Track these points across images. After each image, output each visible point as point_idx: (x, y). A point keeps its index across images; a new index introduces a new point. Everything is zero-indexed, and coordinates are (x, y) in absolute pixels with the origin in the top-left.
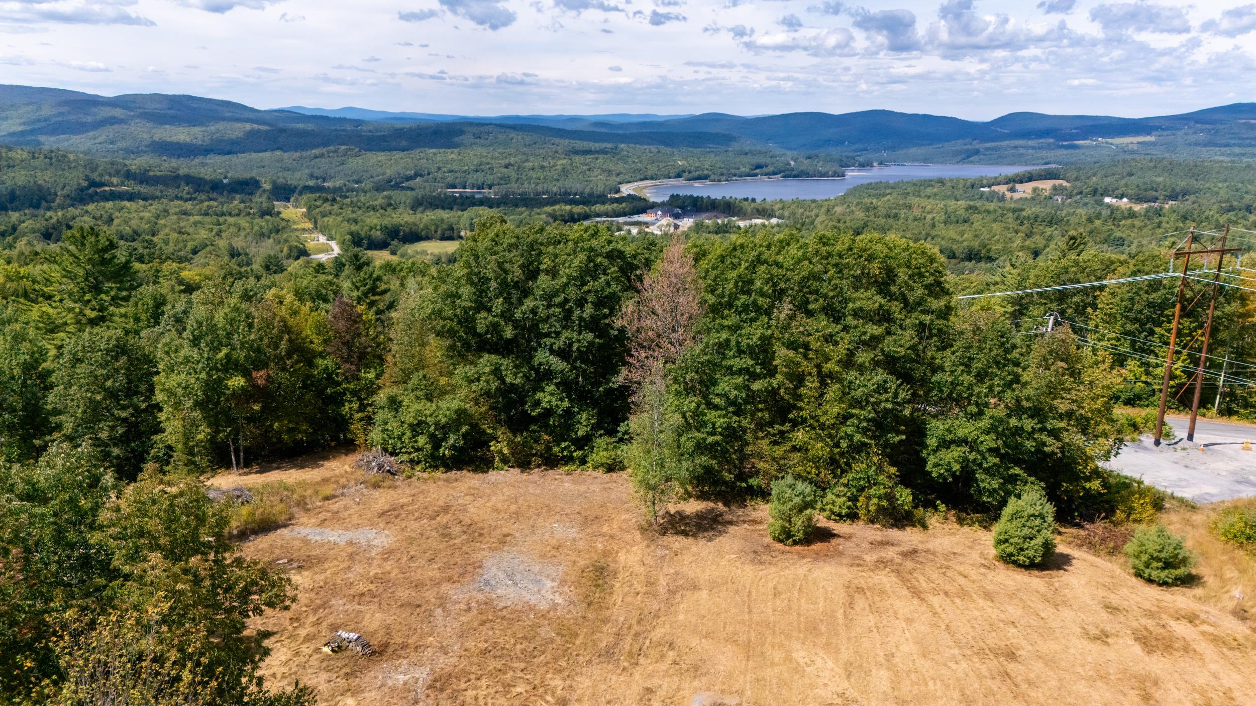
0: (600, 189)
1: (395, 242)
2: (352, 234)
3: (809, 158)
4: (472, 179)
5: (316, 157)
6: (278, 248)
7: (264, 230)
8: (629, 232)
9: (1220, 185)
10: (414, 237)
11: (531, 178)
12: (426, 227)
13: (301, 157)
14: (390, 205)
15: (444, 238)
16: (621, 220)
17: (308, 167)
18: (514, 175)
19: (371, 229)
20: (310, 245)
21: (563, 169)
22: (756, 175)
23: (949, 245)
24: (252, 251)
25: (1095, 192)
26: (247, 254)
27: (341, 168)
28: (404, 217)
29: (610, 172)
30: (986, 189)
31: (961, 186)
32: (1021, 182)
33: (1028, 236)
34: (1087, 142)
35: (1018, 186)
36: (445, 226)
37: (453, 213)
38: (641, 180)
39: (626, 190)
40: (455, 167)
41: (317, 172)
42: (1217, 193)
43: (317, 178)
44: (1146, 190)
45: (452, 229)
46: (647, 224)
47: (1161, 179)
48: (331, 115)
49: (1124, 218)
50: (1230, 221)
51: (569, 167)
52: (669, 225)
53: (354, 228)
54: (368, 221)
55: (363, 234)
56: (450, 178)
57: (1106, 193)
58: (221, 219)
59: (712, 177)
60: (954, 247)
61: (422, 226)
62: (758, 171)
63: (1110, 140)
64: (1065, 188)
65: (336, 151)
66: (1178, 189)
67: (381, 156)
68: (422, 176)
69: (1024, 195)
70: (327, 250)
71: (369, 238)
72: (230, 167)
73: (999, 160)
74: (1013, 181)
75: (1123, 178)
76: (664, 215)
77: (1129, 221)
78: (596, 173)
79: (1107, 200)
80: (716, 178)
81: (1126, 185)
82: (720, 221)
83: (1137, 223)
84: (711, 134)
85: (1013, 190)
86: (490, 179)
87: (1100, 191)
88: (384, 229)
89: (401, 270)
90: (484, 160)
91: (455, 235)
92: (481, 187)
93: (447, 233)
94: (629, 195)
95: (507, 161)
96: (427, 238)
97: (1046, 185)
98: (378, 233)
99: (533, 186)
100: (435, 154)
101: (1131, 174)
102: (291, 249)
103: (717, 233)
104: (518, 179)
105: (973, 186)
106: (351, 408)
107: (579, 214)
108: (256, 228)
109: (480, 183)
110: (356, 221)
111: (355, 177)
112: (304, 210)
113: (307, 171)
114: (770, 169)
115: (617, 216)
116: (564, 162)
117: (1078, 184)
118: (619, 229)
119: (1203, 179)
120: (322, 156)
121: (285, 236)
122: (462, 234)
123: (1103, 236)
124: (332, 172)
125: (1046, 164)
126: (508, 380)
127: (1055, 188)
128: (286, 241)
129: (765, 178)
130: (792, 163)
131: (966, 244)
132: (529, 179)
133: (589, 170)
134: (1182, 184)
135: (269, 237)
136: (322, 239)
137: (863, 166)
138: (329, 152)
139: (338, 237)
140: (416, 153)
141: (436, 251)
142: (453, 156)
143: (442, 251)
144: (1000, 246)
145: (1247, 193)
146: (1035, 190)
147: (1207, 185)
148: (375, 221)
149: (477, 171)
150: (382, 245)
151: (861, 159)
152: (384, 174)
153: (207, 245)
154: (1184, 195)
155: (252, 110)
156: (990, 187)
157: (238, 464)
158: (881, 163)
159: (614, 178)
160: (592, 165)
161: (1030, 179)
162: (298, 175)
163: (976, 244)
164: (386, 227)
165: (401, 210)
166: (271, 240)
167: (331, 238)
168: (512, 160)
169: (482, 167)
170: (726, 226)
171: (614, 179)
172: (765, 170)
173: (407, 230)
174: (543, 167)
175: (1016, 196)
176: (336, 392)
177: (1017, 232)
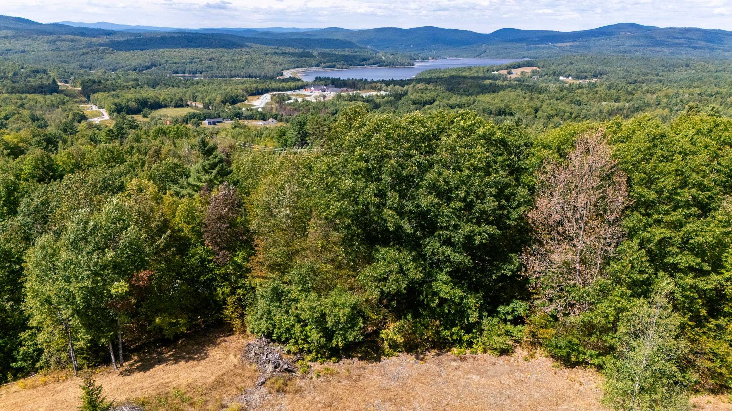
0: (271, 73)
1: (145, 109)
2: (115, 104)
3: (392, 55)
4: (189, 67)
5: (84, 54)
6: (65, 115)
7: (54, 103)
8: (296, 101)
9: (619, 69)
10: (157, 106)
11: (227, 67)
12: (165, 99)
13: (73, 54)
14: (138, 85)
15: (176, 106)
16: (289, 93)
17: (78, 61)
18: (215, 65)
19: (128, 101)
20: (87, 112)
21: (247, 62)
22: (363, 65)
23: (487, 106)
24: (47, 116)
25: (554, 74)
26: (43, 119)
27: (101, 61)
28: (148, 93)
29: (276, 63)
30: (495, 73)
31: (481, 71)
32: (514, 68)
33: (532, 99)
34: (543, 45)
35: (513, 71)
36: (177, 98)
37: (180, 90)
38: (295, 68)
39: (287, 74)
40: (177, 60)
41: (85, 64)
42: (618, 74)
43: (85, 68)
44: (581, 72)
45: (182, 100)
46: (306, 96)
47: (587, 66)
48: (91, 27)
49: (577, 89)
50: (634, 89)
51: (250, 60)
52: (320, 96)
53: (117, 100)
54: (126, 96)
55: (123, 104)
56: (174, 67)
57: (560, 74)
58: (23, 96)
59: (338, 66)
60: (491, 107)
61: (161, 98)
62: (364, 63)
63: (555, 44)
64: (539, 72)
65: (97, 50)
66: (598, 72)
67: (128, 54)
68: (156, 66)
69: (517, 76)
70: (100, 115)
71: (128, 107)
72: (25, 60)
73: (498, 55)
74: (510, 68)
75: (568, 66)
76: (315, 89)
77: (580, 91)
78: (267, 64)
79: (561, 78)
80: (340, 67)
81: (570, 70)
82: (351, 93)
83: (585, 91)
84: (333, 39)
85: (510, 73)
86: (200, 67)
87: (557, 73)
88: (137, 101)
89: (170, 132)
90: (196, 56)
91: (184, 104)
92: (195, 73)
93: (179, 103)
94: (290, 77)
95: (210, 56)
96: (166, 106)
97: (528, 70)
98: (134, 103)
99: (228, 72)
100: (163, 52)
101: (572, 64)
102: (74, 115)
103: (350, 101)
104: (218, 67)
105: (488, 71)
106: (223, 293)
107: (262, 90)
108: (48, 101)
109: (194, 70)
110: (118, 96)
111: (111, 67)
112: (80, 89)
113: (78, 63)
114: (372, 61)
115: (286, 91)
116: (247, 56)
117: (544, 69)
118: (289, 99)
119: (609, 66)
120: (87, 53)
121: (69, 107)
122: (189, 103)
123: (570, 99)
124: (95, 64)
125: (523, 58)
126: (411, 275)
127: (533, 72)
128: (70, 110)
129: (369, 67)
130: (383, 58)
131: (497, 105)
132: (226, 68)
133: (263, 62)
134: (600, 68)
135: (58, 107)
136: (95, 108)
137: (423, 59)
138: (92, 51)
139: (106, 106)
140: (150, 52)
141: (174, 115)
142: (175, 53)
143: (178, 114)
144: (516, 106)
145: (633, 73)
146: (522, 73)
147: (612, 69)
148: (131, 96)
149: (191, 63)
150: (137, 111)
151: (421, 55)
152: (130, 65)
153: (14, 114)
154: (601, 75)
155: (36, 23)
156: (497, 71)
157: (117, 357)
158: (433, 58)
159: (278, 66)
160: (264, 58)
161: (519, 67)
162: (72, 66)
163: (502, 105)
164: (138, 100)
165: (146, 87)
166: (60, 109)
167: (101, 107)
168: (214, 56)
169: (195, 60)
170: (355, 96)
171: (278, 68)
172: (368, 62)
173: (152, 101)
174: (233, 60)
175: (513, 76)
176: (208, 279)
177: (524, 97)
